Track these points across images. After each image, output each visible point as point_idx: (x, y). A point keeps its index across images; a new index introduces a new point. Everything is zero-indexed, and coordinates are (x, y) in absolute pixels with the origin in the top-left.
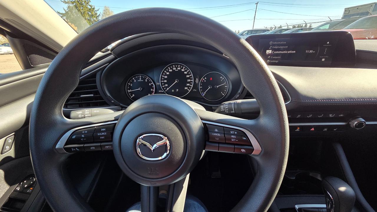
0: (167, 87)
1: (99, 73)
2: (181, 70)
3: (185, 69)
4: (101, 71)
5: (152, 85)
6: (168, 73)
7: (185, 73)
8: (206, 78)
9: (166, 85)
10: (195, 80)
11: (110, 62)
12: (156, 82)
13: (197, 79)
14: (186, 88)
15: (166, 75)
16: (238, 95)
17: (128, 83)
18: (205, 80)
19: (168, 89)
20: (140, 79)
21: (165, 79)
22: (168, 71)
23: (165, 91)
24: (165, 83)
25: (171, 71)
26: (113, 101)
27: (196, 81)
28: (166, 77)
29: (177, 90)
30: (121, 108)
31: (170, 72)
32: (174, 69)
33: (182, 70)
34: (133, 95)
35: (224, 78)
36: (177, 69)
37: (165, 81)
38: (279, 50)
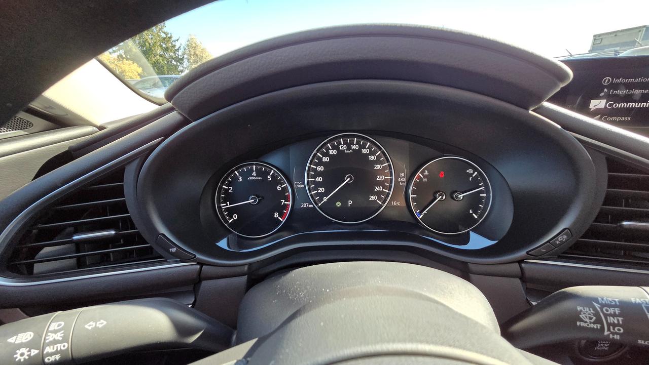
0: (322, 195)
1: (135, 164)
2: (359, 151)
3: (370, 148)
4: (138, 160)
5: (285, 190)
6: (325, 159)
7: (372, 158)
8: (426, 173)
9: (322, 190)
10: (397, 177)
11: (166, 133)
12: (294, 183)
13: (402, 175)
14: (373, 198)
15: (320, 163)
16: (565, 237)
17: (223, 184)
18: (425, 176)
19: (325, 199)
20: (254, 174)
21: (318, 174)
22: (326, 154)
23: (317, 204)
24: (318, 185)
25: (333, 152)
26: (174, 250)
27: (399, 180)
28: (320, 169)
29: (350, 203)
30: (198, 267)
31: (331, 156)
32: (343, 148)
33: (364, 151)
34: (235, 217)
35: (480, 173)
36: (349, 148)
37: (319, 179)
38: (628, 98)
